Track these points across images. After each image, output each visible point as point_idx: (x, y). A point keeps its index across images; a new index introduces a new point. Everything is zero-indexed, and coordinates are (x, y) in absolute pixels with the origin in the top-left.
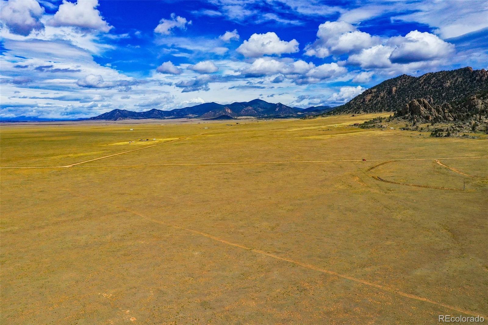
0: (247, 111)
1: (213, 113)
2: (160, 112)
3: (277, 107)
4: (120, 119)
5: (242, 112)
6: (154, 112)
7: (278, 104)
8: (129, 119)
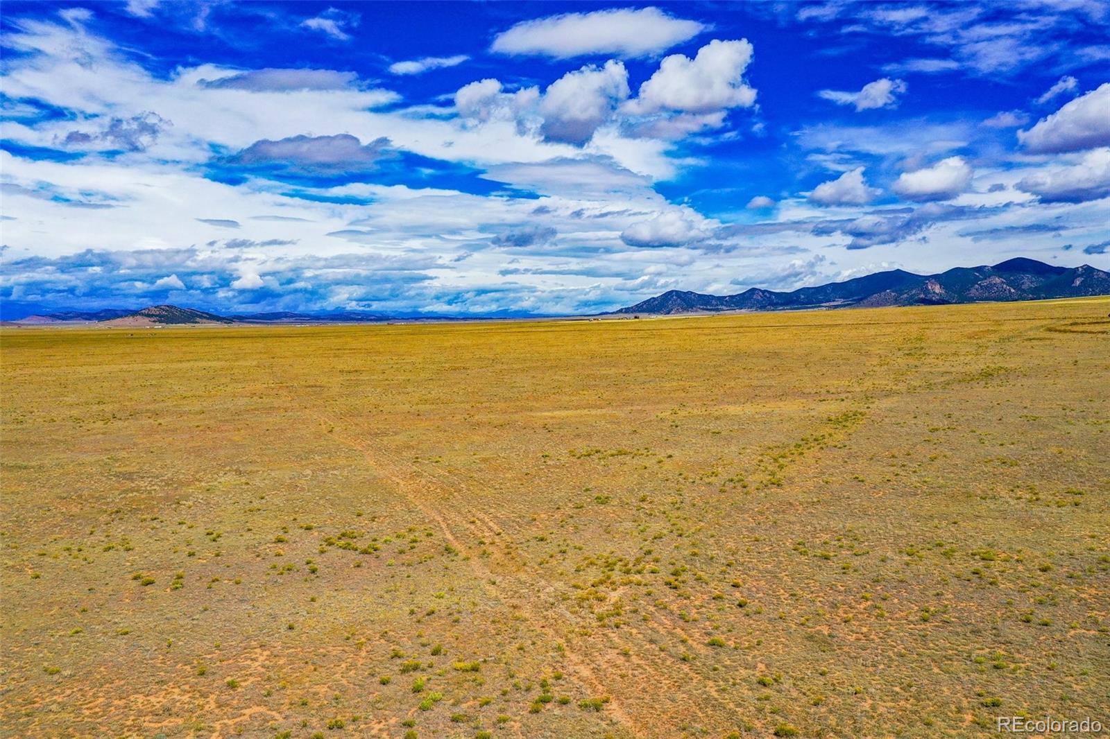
0: (986, 287)
1: (893, 294)
2: (768, 295)
3: (1079, 276)
4: (678, 312)
5: (973, 291)
6: (754, 294)
7: (1080, 269)
8: (696, 311)
